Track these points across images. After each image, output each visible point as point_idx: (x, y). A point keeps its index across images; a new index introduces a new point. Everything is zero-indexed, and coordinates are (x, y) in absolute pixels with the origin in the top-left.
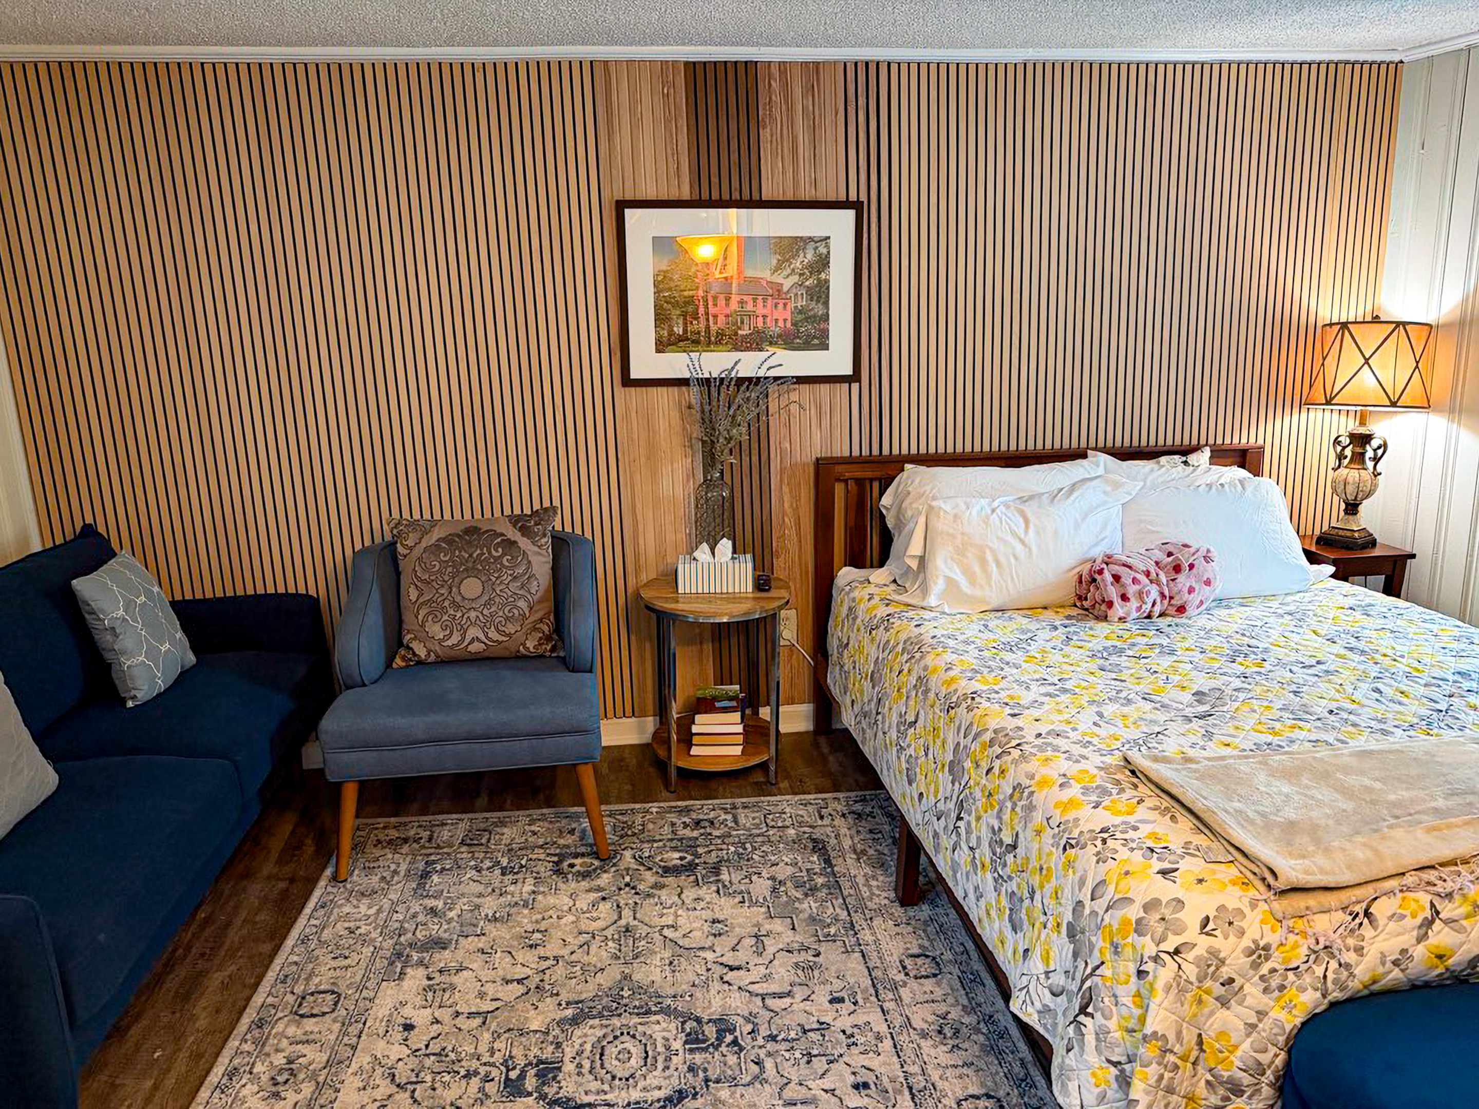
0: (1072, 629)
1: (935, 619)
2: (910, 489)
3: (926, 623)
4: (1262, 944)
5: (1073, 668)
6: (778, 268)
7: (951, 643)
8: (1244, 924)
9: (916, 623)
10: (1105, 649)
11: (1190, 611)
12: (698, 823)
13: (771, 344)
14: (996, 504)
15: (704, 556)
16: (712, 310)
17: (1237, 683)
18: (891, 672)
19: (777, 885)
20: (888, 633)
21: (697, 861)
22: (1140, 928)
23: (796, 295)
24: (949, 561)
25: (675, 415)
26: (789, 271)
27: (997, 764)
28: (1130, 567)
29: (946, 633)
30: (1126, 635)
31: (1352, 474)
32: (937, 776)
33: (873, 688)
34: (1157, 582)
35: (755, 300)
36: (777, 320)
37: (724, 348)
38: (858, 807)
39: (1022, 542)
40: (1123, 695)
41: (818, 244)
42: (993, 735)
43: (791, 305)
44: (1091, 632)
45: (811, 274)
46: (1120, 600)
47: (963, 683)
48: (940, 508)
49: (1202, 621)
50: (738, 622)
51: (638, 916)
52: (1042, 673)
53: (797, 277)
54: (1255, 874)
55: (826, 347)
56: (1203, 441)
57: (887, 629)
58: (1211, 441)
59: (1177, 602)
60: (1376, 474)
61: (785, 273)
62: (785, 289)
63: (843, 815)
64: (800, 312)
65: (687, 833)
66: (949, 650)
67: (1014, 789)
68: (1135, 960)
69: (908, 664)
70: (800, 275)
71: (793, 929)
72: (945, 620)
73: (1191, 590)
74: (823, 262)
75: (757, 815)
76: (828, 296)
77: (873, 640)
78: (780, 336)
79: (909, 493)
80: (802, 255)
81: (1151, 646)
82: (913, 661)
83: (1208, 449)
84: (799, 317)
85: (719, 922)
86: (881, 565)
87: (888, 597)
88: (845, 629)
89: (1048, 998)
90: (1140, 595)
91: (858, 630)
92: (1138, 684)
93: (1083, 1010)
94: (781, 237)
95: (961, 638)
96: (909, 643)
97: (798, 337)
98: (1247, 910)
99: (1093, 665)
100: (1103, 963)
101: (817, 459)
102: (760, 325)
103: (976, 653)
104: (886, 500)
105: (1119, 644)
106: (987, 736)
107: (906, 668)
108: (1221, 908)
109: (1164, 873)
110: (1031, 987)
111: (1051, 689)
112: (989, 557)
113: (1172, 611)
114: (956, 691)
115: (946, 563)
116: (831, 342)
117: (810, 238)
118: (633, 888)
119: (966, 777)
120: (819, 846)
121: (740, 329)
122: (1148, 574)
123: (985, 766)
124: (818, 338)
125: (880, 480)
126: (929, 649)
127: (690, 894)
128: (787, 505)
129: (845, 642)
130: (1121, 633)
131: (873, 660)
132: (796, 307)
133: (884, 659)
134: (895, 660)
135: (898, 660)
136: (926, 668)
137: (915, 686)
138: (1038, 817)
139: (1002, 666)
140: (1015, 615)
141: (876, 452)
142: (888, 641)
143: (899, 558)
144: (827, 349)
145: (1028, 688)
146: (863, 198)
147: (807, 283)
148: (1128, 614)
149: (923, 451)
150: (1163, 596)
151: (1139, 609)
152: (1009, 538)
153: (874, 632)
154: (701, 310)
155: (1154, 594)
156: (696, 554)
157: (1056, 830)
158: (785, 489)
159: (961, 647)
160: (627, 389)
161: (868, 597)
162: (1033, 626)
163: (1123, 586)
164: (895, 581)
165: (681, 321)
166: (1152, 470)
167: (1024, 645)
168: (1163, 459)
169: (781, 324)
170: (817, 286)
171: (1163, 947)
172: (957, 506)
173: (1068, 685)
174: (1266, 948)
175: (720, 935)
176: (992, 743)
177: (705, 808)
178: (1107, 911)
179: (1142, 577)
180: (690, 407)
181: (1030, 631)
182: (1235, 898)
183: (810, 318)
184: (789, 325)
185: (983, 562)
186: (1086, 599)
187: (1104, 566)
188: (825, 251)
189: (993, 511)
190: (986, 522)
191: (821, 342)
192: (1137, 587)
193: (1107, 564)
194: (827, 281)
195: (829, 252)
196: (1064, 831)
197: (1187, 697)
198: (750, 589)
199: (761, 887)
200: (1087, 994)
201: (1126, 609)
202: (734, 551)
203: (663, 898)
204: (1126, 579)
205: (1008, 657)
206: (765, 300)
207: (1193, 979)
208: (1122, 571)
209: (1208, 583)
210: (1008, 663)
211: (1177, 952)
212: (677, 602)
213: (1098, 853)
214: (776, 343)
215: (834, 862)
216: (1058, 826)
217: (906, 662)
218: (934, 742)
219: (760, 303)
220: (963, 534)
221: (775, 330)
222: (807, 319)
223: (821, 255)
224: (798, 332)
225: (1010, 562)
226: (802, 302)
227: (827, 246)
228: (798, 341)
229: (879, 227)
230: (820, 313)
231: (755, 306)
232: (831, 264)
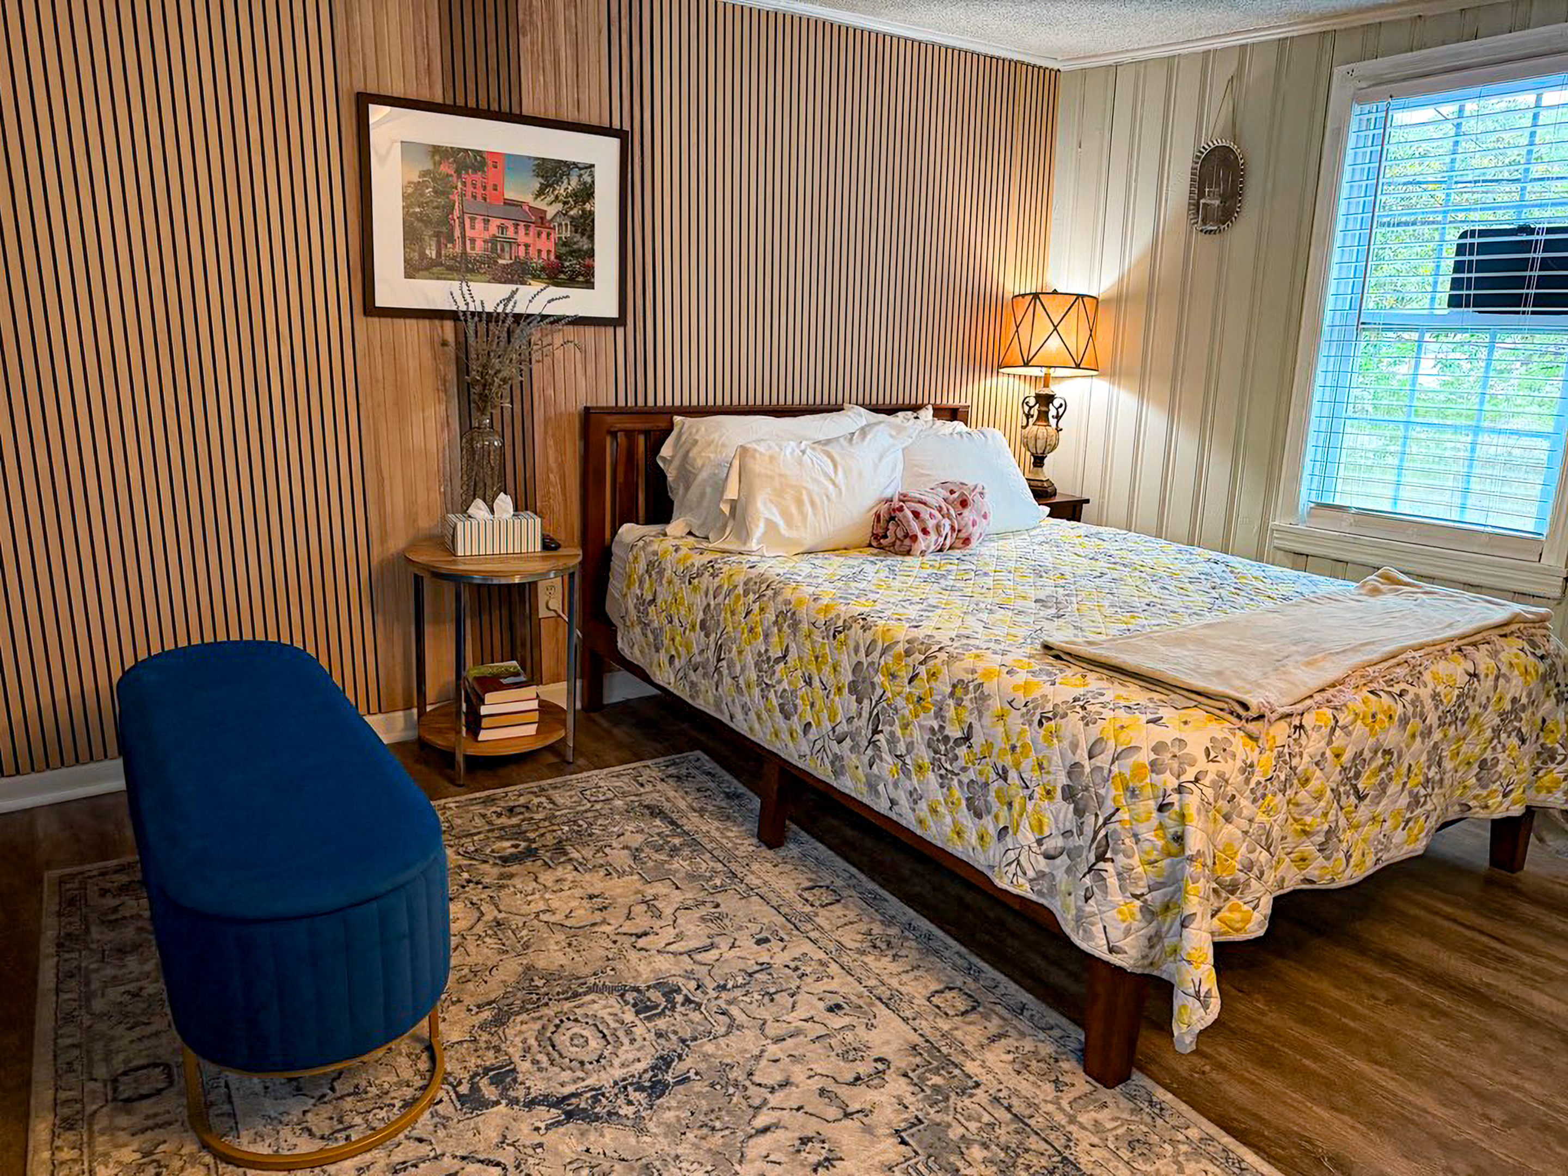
0: (889, 562)
1: (761, 561)
2: (697, 437)
3: (758, 565)
4: (1248, 762)
5: (920, 591)
6: (540, 193)
7: (798, 578)
8: (1233, 749)
9: (747, 565)
10: (929, 575)
11: (974, 543)
12: (511, 810)
13: (535, 277)
14: (803, 446)
15: (482, 513)
16: (469, 232)
17: (1060, 591)
18: (732, 615)
19: (636, 854)
20: (717, 579)
21: (534, 846)
22: (1155, 767)
23: (560, 225)
24: (769, 504)
25: (427, 354)
26: (552, 197)
27: (922, 669)
28: (925, 504)
29: (784, 571)
30: (935, 564)
31: (1041, 431)
32: (833, 700)
33: (707, 636)
34: (948, 516)
35: (516, 226)
36: (540, 251)
37: (483, 278)
38: (672, 771)
39: (834, 484)
40: (982, 606)
41: (582, 172)
42: (907, 646)
43: (555, 236)
44: (907, 564)
45: (575, 203)
46: (921, 533)
47: (842, 608)
48: (755, 450)
51: (501, 907)
52: (900, 596)
53: (561, 205)
54: (1222, 710)
55: (591, 285)
59: (963, 535)
60: (1058, 430)
61: (549, 199)
62: (549, 217)
63: (662, 780)
64: (564, 244)
65: (504, 821)
67: (954, 686)
68: (1155, 798)
69: (758, 604)
70: (565, 203)
71: (677, 888)
73: (973, 523)
74: (587, 193)
75: (573, 793)
76: (593, 230)
77: (695, 589)
78: (543, 269)
79: (696, 442)
80: (566, 181)
81: (965, 571)
82: (764, 599)
83: (930, 407)
84: (564, 250)
85: (597, 897)
86: (668, 519)
87: (696, 546)
88: (647, 586)
89: (1042, 864)
90: (938, 527)
92: (985, 598)
93: (1101, 857)
94: (543, 159)
95: (803, 574)
96: (751, 584)
97: (562, 272)
98: (1231, 737)
99: (933, 587)
100: (1118, 810)
101: (587, 409)
102: (522, 253)
103: (829, 585)
104: (666, 453)
105: (936, 571)
106: (900, 648)
107: (756, 607)
108: (1213, 739)
109: (1154, 721)
110: (1021, 858)
111: (922, 606)
112: (805, 498)
113: (959, 544)
114: (838, 616)
115: (765, 504)
116: (597, 280)
117: (574, 163)
118: (477, 883)
119: (879, 692)
120: (655, 812)
121: (499, 257)
122: (940, 509)
123: (905, 675)
124: (583, 275)
125: (647, 432)
126: (781, 585)
127: (547, 878)
128: (551, 460)
129: (649, 598)
130: (930, 563)
131: (701, 609)
132: (560, 238)
133: (718, 605)
134: (734, 605)
135: (740, 602)
136: (786, 603)
137: (776, 622)
138: (996, 704)
139: (862, 592)
141: (641, 402)
142: (720, 587)
144: (593, 288)
145: (903, 607)
146: (627, 126)
147: (572, 213)
148: (928, 547)
150: (953, 528)
151: (936, 541)
152: (822, 479)
153: (695, 582)
154: (457, 233)
155: (946, 527)
156: (471, 511)
157: (1024, 710)
158: (550, 442)
159: (811, 581)
160: (370, 319)
161: (672, 548)
162: (852, 562)
163: (923, 521)
164: (691, 533)
165: (433, 243)
167: (862, 577)
168: (900, 414)
169: (544, 255)
170: (581, 217)
171: (1183, 778)
172: (770, 447)
173: (932, 603)
174: (1251, 766)
175: (605, 908)
176: (908, 653)
177: (514, 794)
178: (1113, 762)
179: (935, 512)
180: (444, 344)
181: (853, 566)
182: (1219, 730)
183: (574, 251)
184: (552, 257)
185: (799, 502)
186: (885, 537)
188: (589, 180)
189: (803, 452)
190: (800, 462)
191: (584, 278)
192: (933, 522)
193: (904, 501)
194: (592, 213)
195: (593, 182)
196: (1035, 708)
197: (1033, 604)
198: (539, 548)
199: (620, 858)
200: (1104, 843)
201: (926, 542)
203: (519, 886)
204: (925, 515)
206: (527, 228)
207: (1211, 800)
208: (920, 507)
209: (985, 516)
211: (1197, 780)
212: (456, 563)
213: (1083, 718)
214: (539, 277)
215: (679, 822)
216: (1025, 705)
217: (754, 602)
218: (819, 670)
219: (522, 231)
220: (781, 475)
221: (537, 262)
222: (571, 253)
223: (585, 183)
224: (563, 266)
225: (823, 502)
226: (566, 234)
227: (592, 175)
228: (562, 276)
229: (642, 161)
230: (585, 247)
231: (516, 233)
232: (596, 195)
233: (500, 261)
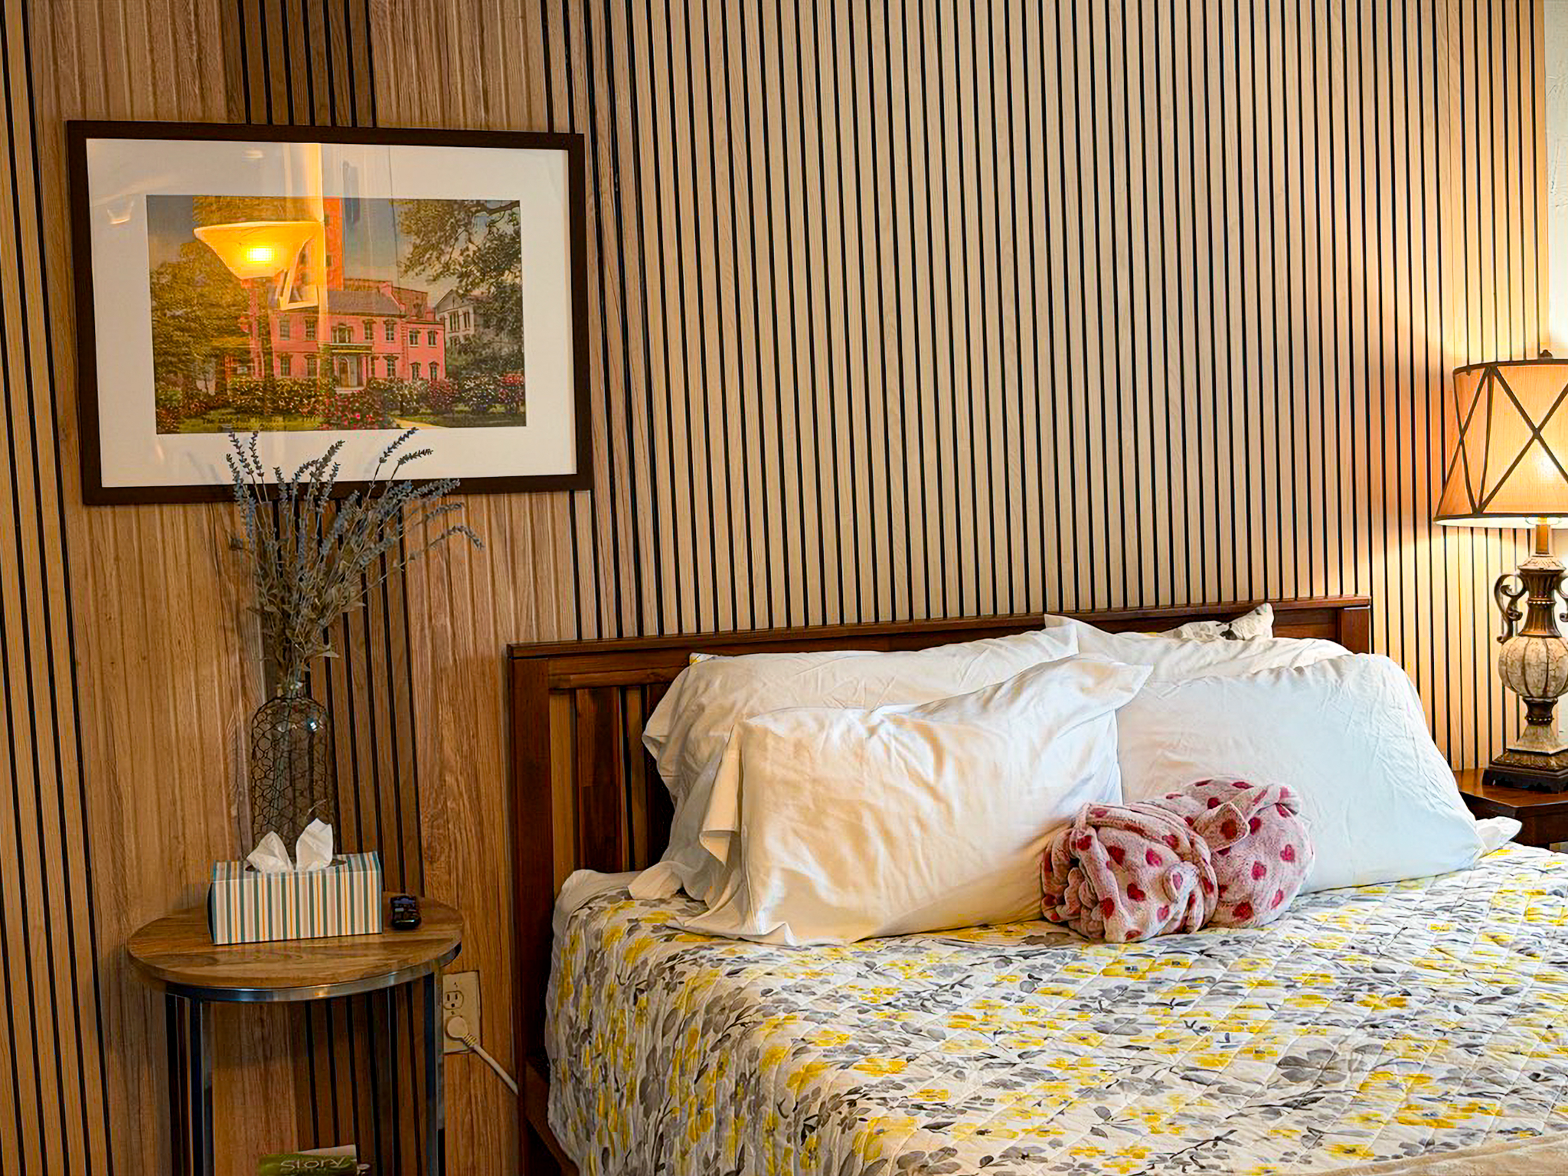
0: (1040, 960)
1: (767, 958)
2: (704, 700)
3: (751, 967)
5: (1045, 1032)
6: (415, 262)
7: (803, 1001)
9: (729, 968)
10: (1105, 993)
11: (1264, 913)
13: (404, 414)
14: (876, 717)
15: (271, 861)
16: (278, 345)
17: (1361, 1038)
18: (682, 1074)
20: (674, 996)
23: (454, 315)
24: (791, 838)
25: (203, 565)
26: (438, 268)
28: (1140, 831)
29: (790, 982)
30: (1143, 965)
31: (1534, 648)
33: (647, 1114)
34: (1196, 859)
35: (369, 326)
36: (416, 366)
39: (932, 791)
40: (1146, 1074)
41: (495, 216)
43: (445, 336)
44: (1077, 965)
45: (483, 274)
46: (1126, 897)
47: (831, 1075)
48: (766, 732)
49: (1285, 931)
50: (349, 998)
52: (988, 1044)
53: (455, 279)
55: (520, 420)
56: (1258, 594)
57: (670, 988)
58: (1274, 594)
59: (1234, 896)
61: (430, 272)
62: (432, 303)
64: (464, 350)
66: (800, 1015)
69: (717, 1053)
70: (462, 276)
72: (787, 960)
73: (1258, 872)
74: (507, 252)
76: (519, 319)
77: (641, 1014)
78: (423, 398)
80: (463, 236)
81: (1193, 983)
82: (728, 1044)
83: (1268, 608)
84: (462, 360)
86: (653, 858)
87: (670, 923)
88: (583, 1001)
90: (1164, 886)
91: (610, 997)
92: (1173, 1052)
94: (418, 201)
95: (822, 990)
96: (716, 1010)
97: (461, 400)
99: (1084, 1024)
101: (510, 648)
102: (381, 373)
103: (854, 1017)
104: (657, 727)
105: (1130, 983)
107: (713, 1060)
111: (1004, 1074)
112: (870, 825)
113: (1227, 915)
114: (817, 1091)
115: (785, 843)
116: (532, 407)
117: (479, 203)
121: (337, 382)
122: (1173, 842)
124: (502, 402)
125: (642, 687)
128: (448, 747)
129: (584, 1026)
130: (1133, 962)
131: (644, 1056)
132: (455, 340)
133: (666, 1050)
134: (687, 1052)
135: (696, 1048)
136: (754, 1055)
137: (734, 1095)
139: (908, 1037)
140: (927, 942)
141: (630, 629)
142: (674, 1012)
143: (688, 844)
144: (524, 424)
145: (960, 1075)
146: (583, 127)
147: (476, 292)
148: (1144, 924)
149: (726, 625)
150: (1206, 884)
151: (1164, 912)
152: (909, 787)
153: (643, 998)
154: (256, 345)
155: (1190, 882)
156: (254, 857)
158: (446, 714)
159: (823, 1007)
160: (95, 511)
161: (627, 926)
162: (964, 959)
163: (1131, 869)
164: (682, 892)
165: (211, 367)
166: (1167, 649)
167: (948, 997)
169: (425, 373)
170: (495, 298)
172: (800, 725)
173: (1038, 1064)
179: (1163, 850)
180: (235, 546)
181: (958, 969)
183: (484, 361)
184: (441, 375)
185: (858, 836)
186: (1062, 902)
187: (1092, 832)
188: (509, 230)
189: (872, 731)
190: (860, 755)
191: (507, 409)
192: (1155, 870)
193: (1097, 828)
194: (516, 290)
195: (518, 233)
197: (1268, 1071)
198: (374, 927)
201: (1139, 914)
202: (338, 849)
204: (1136, 856)
205: (919, 1020)
206: (389, 326)
208: (1127, 839)
209: (1288, 855)
210: (918, 1032)
212: (214, 961)
214: (416, 412)
217: (713, 1050)
219: (379, 331)
220: (815, 781)
221: (414, 386)
222: (478, 364)
223: (501, 237)
224: (461, 389)
225: (909, 834)
226: (467, 331)
227: (514, 220)
228: (461, 407)
229: (617, 185)
230: (505, 351)
231: (370, 337)
232: (524, 255)
233: (339, 390)
